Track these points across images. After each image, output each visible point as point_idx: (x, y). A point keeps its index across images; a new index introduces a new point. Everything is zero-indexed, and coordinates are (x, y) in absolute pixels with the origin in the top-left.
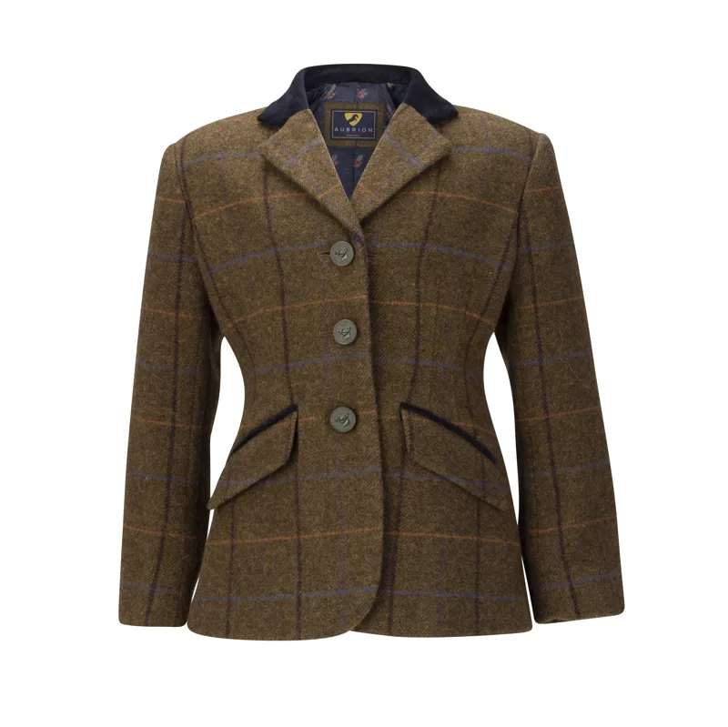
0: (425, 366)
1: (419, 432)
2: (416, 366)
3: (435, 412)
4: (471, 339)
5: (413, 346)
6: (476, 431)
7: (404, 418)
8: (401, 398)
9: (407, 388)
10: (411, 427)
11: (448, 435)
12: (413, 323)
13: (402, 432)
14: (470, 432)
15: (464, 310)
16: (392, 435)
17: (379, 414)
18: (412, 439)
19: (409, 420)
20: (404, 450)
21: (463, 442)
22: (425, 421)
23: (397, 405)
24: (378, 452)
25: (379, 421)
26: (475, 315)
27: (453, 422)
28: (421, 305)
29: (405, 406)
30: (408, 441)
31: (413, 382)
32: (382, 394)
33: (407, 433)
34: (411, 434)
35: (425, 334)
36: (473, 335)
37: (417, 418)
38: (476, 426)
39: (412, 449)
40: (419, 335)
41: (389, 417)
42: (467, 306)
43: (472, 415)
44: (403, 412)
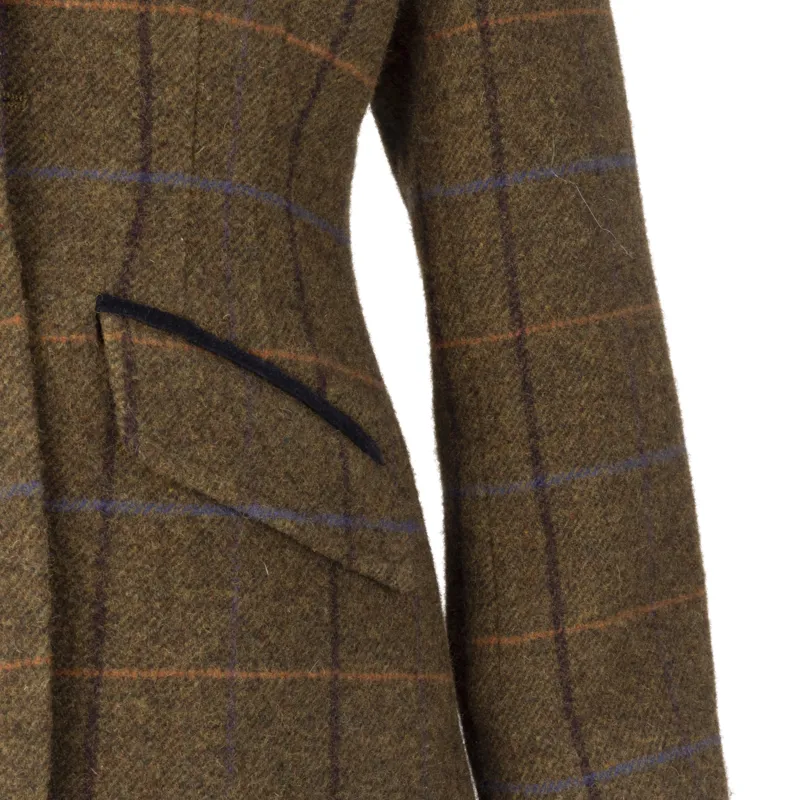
0: (169, 190)
1: (155, 378)
2: (144, 192)
3: (202, 321)
4: (304, 114)
5: (134, 132)
6: (323, 375)
7: (107, 337)
8: (100, 279)
9: (118, 253)
10: (129, 365)
11: (241, 386)
12: (132, 63)
13: (102, 378)
14: (309, 378)
15: (282, 31)
16: (73, 388)
17: (33, 326)
18: (132, 398)
19: (125, 343)
20: (111, 434)
21: (286, 404)
22: (173, 346)
23: (86, 302)
24: (32, 439)
25: (34, 348)
26: (313, 47)
27: (255, 349)
28: (154, 10)
29: (110, 303)
30: (120, 404)
31: (135, 234)
32: (42, 268)
33: (117, 382)
34: (131, 386)
35: (168, 96)
36: (310, 107)
37: (146, 339)
38: (325, 361)
39: (132, 428)
40: (149, 97)
41: (64, 334)
42: (289, 20)
43: (310, 330)
44: (107, 321)
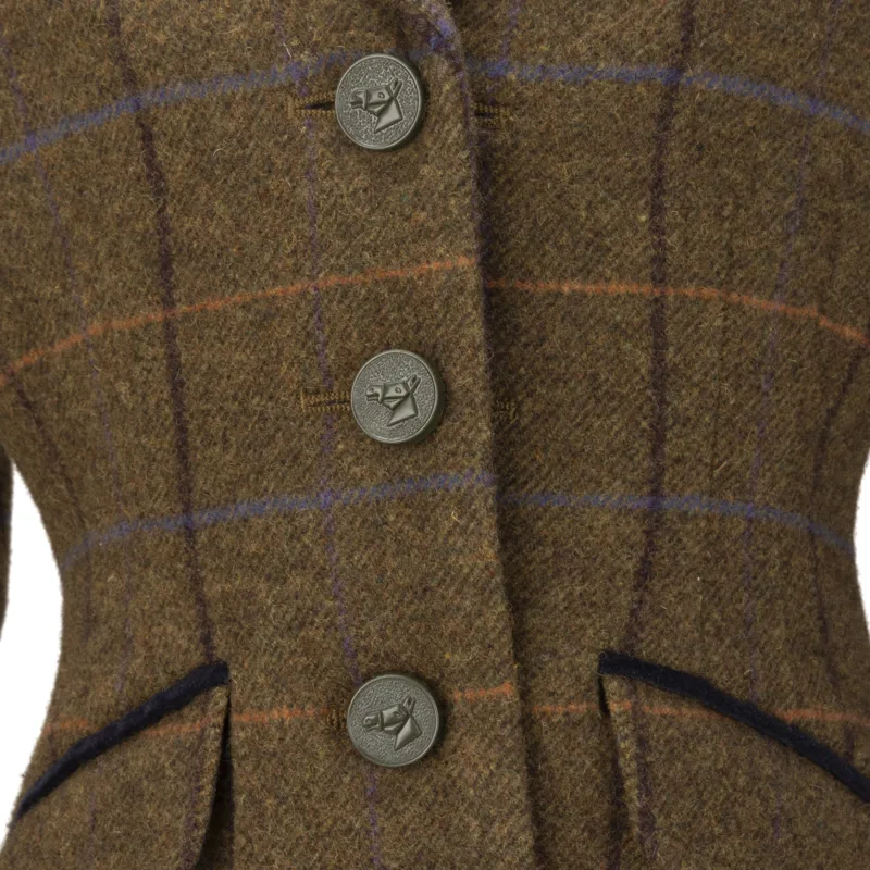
0: (684, 517)
1: (672, 756)
2: (654, 520)
3: (721, 680)
4: (832, 413)
5: (642, 447)
6: (850, 734)
7: (614, 707)
8: (602, 633)
9: (625, 599)
10: (642, 742)
11: (766, 759)
12: (643, 360)
13: (609, 758)
15: (815, 314)
16: (574, 770)
17: (524, 694)
18: (646, 787)
19: (636, 715)
21: (814, 778)
22: (690, 714)
23: (588, 663)
24: (526, 838)
25: (527, 722)
26: (849, 332)
27: (779, 711)
28: (671, 293)
29: (616, 663)
30: (634, 793)
31: (644, 574)
32: (534, 620)
33: (628, 765)
34: (645, 770)
35: (683, 401)
36: (839, 402)
37: (660, 707)
38: (853, 718)
39: (648, 825)
40: (662, 402)
41: (563, 704)
42: (823, 299)
43: (836, 678)
44: (613, 685)
